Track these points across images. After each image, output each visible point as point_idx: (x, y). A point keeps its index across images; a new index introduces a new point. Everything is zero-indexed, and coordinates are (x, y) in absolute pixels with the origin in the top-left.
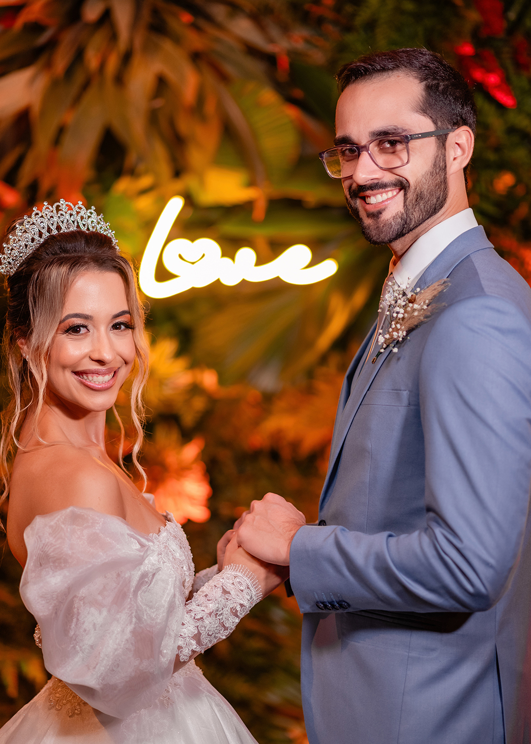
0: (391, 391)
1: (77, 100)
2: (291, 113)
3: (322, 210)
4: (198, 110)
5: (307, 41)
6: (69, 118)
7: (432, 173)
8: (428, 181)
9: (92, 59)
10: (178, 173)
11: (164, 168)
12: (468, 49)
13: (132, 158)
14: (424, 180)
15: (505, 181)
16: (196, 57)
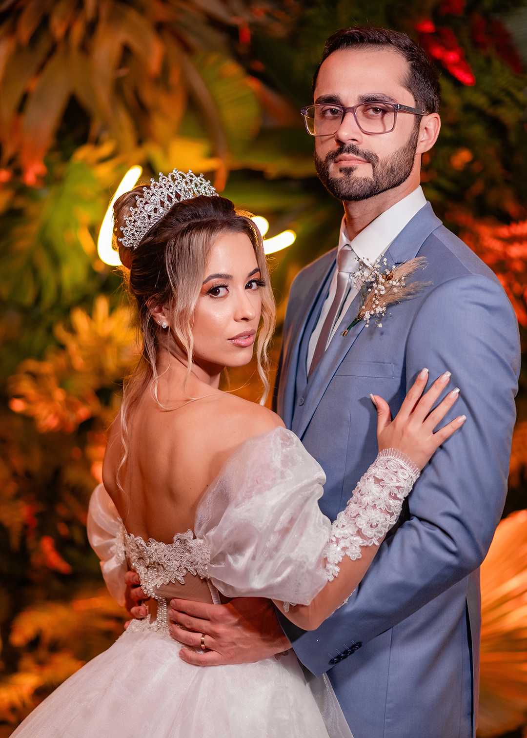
0: (372, 363)
1: (41, 68)
2: (253, 85)
3: (282, 182)
4: (162, 80)
5: (269, 14)
6: (34, 85)
7: (405, 150)
8: (399, 156)
9: (58, 28)
10: (140, 142)
11: (128, 136)
12: (428, 27)
13: (96, 127)
14: (396, 157)
15: (463, 157)
16: (160, 28)
